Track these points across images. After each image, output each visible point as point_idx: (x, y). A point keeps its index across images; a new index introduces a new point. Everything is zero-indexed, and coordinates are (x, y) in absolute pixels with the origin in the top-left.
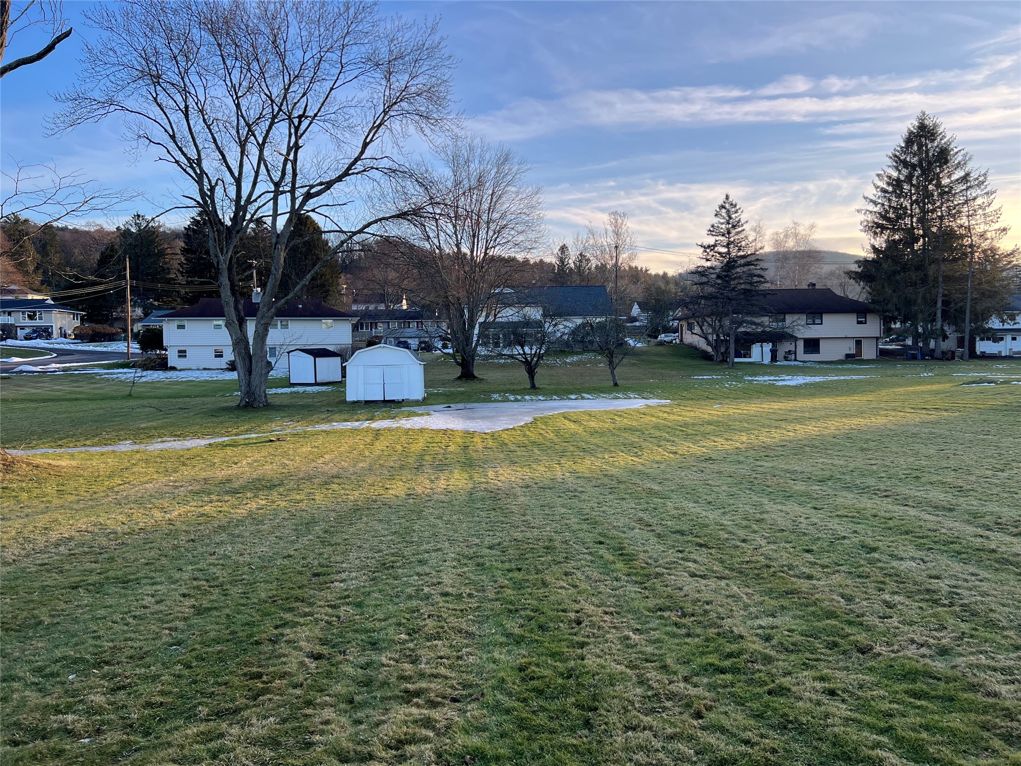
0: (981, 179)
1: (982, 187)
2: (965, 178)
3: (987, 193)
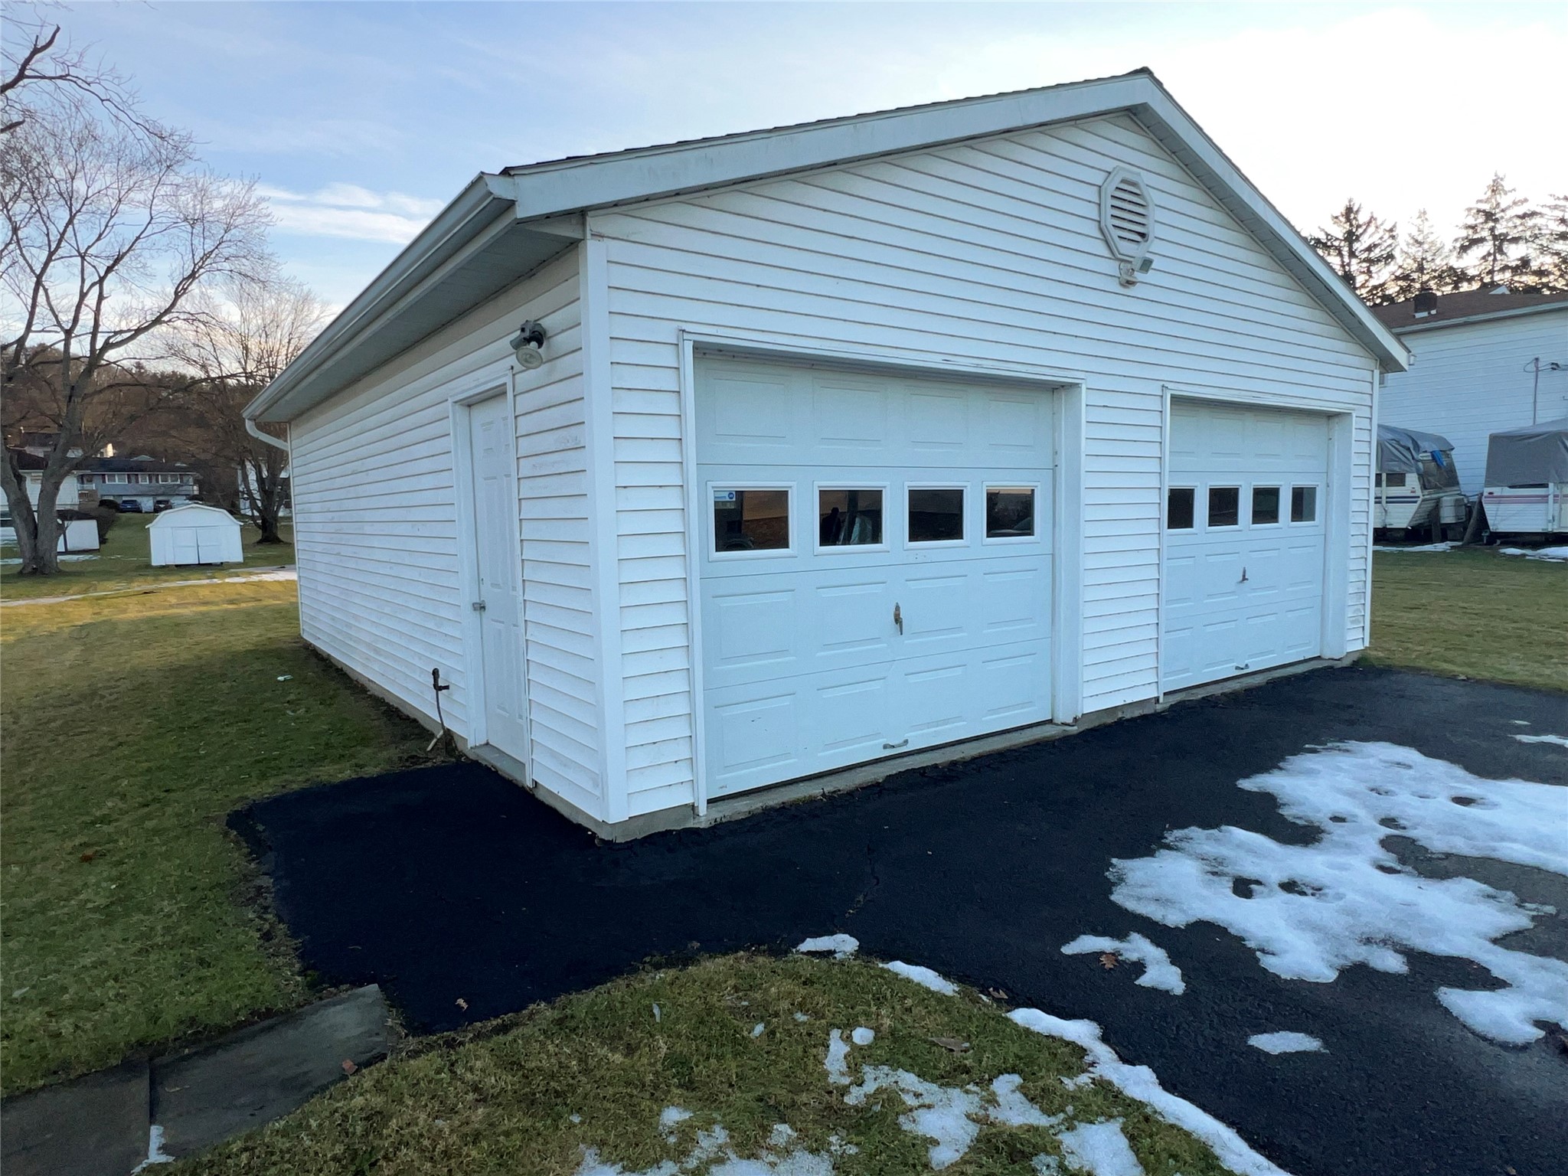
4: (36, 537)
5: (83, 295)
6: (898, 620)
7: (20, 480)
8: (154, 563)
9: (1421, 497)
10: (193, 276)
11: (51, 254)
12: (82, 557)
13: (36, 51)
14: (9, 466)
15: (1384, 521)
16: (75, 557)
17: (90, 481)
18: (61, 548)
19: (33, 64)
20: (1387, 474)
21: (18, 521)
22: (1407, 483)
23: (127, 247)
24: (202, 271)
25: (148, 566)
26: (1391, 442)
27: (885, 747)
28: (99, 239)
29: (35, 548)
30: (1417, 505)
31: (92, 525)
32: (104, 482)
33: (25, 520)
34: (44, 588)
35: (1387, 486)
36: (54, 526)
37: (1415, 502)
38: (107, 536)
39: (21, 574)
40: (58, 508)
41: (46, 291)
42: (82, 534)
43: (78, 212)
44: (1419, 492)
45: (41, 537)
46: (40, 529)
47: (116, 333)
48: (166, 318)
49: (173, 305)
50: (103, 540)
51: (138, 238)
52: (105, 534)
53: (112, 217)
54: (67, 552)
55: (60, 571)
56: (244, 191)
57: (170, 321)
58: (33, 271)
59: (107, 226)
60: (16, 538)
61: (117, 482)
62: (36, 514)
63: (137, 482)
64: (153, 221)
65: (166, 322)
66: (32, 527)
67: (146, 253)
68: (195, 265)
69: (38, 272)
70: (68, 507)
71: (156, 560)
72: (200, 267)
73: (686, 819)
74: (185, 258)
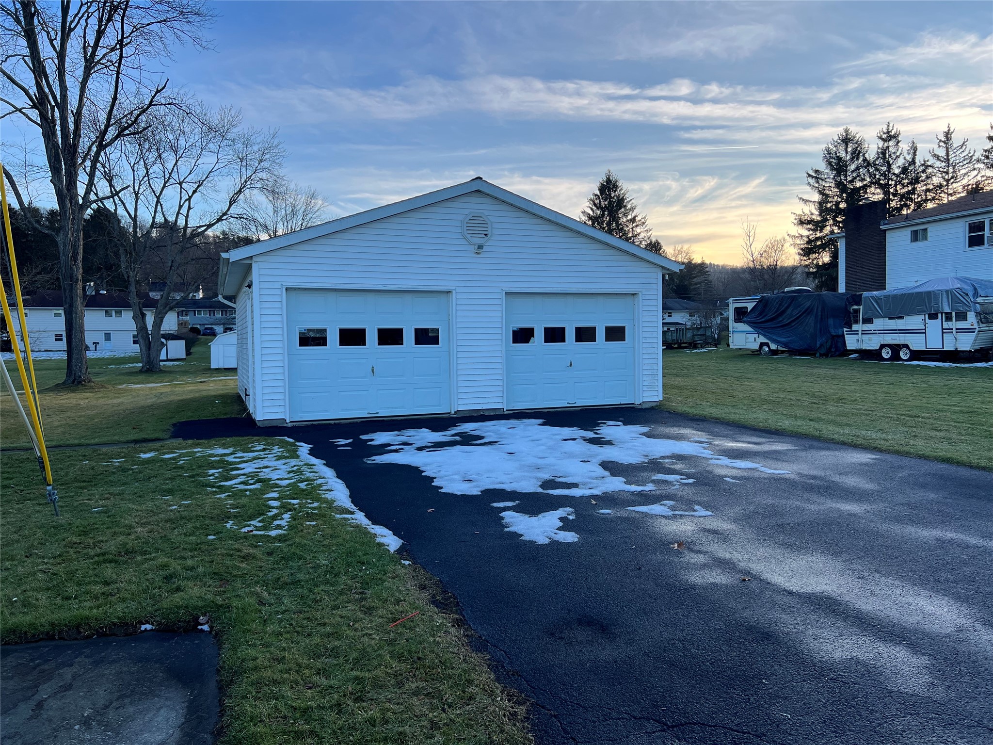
0: (643, 220)
1: (644, 226)
2: (633, 220)
3: (647, 230)
4: (149, 350)
5: (180, 207)
6: (373, 371)
7: (143, 316)
8: (212, 367)
9: (978, 329)
10: (240, 191)
11: (165, 183)
12: (175, 363)
13: (158, 92)
14: (138, 307)
15: (955, 345)
16: (171, 363)
17: (187, 315)
18: (163, 356)
19: (156, 98)
20: (956, 313)
21: (141, 340)
22: (968, 319)
23: (206, 176)
24: (245, 188)
25: (210, 369)
26: (957, 290)
27: (368, 413)
28: (190, 174)
29: (149, 356)
30: (975, 334)
31: (182, 343)
32: (195, 315)
33: (145, 340)
34: (152, 379)
35: (956, 321)
36: (159, 343)
37: (974, 332)
38: (191, 351)
39: (141, 371)
40: (162, 332)
41: (161, 205)
42: (176, 349)
43: (181, 157)
44: (976, 326)
45: (152, 349)
46: (152, 344)
47: (198, 227)
48: (225, 217)
49: (228, 210)
50: (188, 353)
51: (211, 172)
52: (190, 349)
53: (198, 160)
54: (168, 360)
55: (161, 370)
56: (270, 139)
57: (227, 219)
58: (155, 195)
59: (195, 165)
60: (139, 351)
61: (202, 315)
62: (150, 336)
63: (214, 315)
64: (219, 161)
65: (225, 219)
66: (147, 342)
67: (216, 178)
68: (242, 184)
69: (157, 195)
70: (167, 332)
71: (214, 366)
72: (244, 187)
73: (283, 423)
74: (236, 181)
